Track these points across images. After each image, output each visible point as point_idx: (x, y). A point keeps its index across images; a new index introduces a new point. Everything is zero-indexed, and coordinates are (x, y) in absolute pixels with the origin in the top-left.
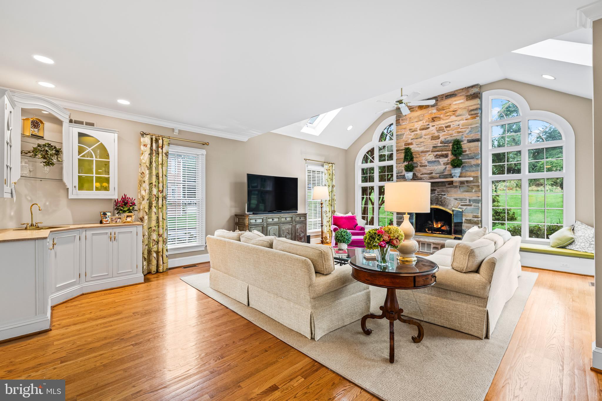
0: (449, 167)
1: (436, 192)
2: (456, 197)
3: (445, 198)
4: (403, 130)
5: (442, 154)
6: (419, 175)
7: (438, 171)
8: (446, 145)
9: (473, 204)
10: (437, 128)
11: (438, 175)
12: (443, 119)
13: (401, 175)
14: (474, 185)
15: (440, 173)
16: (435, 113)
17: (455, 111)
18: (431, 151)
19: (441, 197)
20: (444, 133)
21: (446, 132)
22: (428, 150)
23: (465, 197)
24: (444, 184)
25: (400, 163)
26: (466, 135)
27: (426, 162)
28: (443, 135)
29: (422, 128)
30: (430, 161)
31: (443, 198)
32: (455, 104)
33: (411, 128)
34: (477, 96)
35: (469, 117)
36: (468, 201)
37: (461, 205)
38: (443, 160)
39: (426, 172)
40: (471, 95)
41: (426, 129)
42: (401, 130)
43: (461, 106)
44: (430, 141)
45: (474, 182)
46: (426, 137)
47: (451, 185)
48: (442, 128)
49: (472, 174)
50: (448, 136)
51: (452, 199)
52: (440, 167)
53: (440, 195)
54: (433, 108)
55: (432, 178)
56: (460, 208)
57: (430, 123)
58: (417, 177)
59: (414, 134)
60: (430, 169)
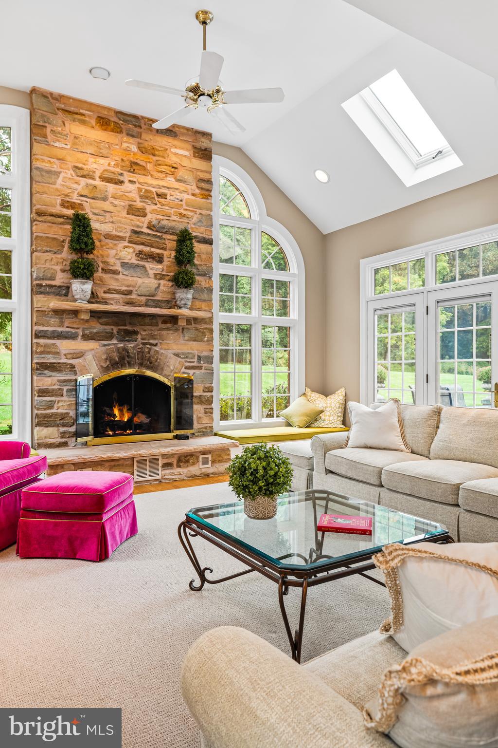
0: (164, 285)
1: (139, 337)
2: (176, 351)
3: (157, 352)
4: (57, 161)
5: (153, 252)
6: (101, 294)
7: (143, 290)
8: (158, 234)
9: (204, 365)
10: (140, 190)
11: (143, 299)
12: (152, 176)
13: (51, 286)
14: (206, 329)
15: (148, 293)
16: (135, 154)
17: (175, 168)
18: (127, 239)
19: (150, 349)
20: (155, 207)
21: (159, 205)
22: (121, 234)
23: (192, 352)
24: (154, 321)
25: (47, 251)
26: (193, 226)
27: (118, 263)
28: (153, 211)
29: (106, 175)
30: (128, 263)
31: (152, 353)
32: (176, 154)
33: (80, 165)
34: (205, 154)
35: (197, 191)
36: (196, 360)
37: (185, 368)
38: (153, 267)
39: (117, 288)
40: (201, 150)
41: (116, 183)
42: (52, 160)
43: (185, 163)
44: (124, 214)
45: (205, 323)
46: (116, 202)
47: (169, 325)
48: (149, 195)
49: (204, 306)
50: (162, 217)
51: (169, 355)
52: (147, 281)
53: (146, 344)
54: (131, 140)
55: (130, 303)
56: (184, 373)
57: (125, 173)
58: (94, 297)
59: (87, 185)
60: (126, 283)
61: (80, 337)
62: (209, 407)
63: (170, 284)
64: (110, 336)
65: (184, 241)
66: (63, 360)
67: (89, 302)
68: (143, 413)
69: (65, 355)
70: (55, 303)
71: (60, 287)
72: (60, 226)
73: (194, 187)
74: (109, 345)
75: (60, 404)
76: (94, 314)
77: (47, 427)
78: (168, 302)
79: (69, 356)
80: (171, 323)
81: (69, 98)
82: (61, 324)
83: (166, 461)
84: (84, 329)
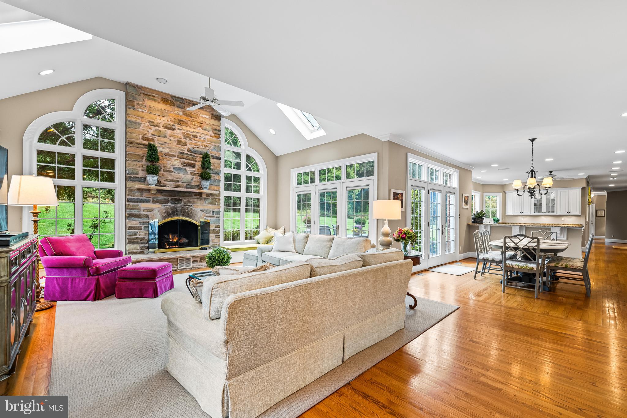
0: (196, 178)
1: (182, 202)
2: (202, 209)
3: (192, 209)
4: (139, 118)
5: (190, 162)
6: (163, 181)
7: (185, 180)
8: (193, 154)
9: (216, 215)
10: (183, 133)
11: (185, 184)
12: (190, 127)
13: (136, 177)
14: (217, 199)
15: (187, 182)
16: (181, 116)
17: (202, 124)
18: (177, 156)
19: (188, 208)
20: (191, 141)
21: (193, 141)
22: (174, 154)
23: (209, 209)
24: (190, 195)
25: (134, 161)
26: (210, 151)
27: (172, 167)
28: (190, 143)
29: (166, 125)
30: (177, 167)
31: (189, 209)
32: (202, 117)
33: (152, 120)
34: (217, 118)
35: (213, 135)
36: (211, 213)
37: (206, 216)
38: (190, 170)
39: (171, 179)
40: (215, 115)
41: (171, 130)
42: (137, 117)
43: (207, 121)
44: (175, 144)
45: (217, 196)
46: (171, 138)
47: (198, 197)
48: (188, 136)
49: (216, 188)
50: (195, 146)
51: (198, 211)
52: (187, 176)
53: (186, 205)
54: (179, 109)
55: (178, 186)
56: (205, 219)
57: (176, 125)
58: (159, 183)
59: (156, 130)
60: (176, 177)
61: (151, 202)
62: (218, 235)
63: (199, 177)
64: (167, 201)
65: (206, 158)
66: (142, 213)
67: (156, 185)
68: (185, 237)
69: (143, 210)
70: (138, 185)
71: (141, 178)
72: (141, 149)
73: (212, 133)
74: (166, 206)
75: (140, 233)
76: (158, 191)
77: (133, 244)
78: (197, 186)
79: (145, 211)
80: (199, 196)
81: (147, 88)
82: (142, 195)
83: (194, 259)
84: (153, 198)
